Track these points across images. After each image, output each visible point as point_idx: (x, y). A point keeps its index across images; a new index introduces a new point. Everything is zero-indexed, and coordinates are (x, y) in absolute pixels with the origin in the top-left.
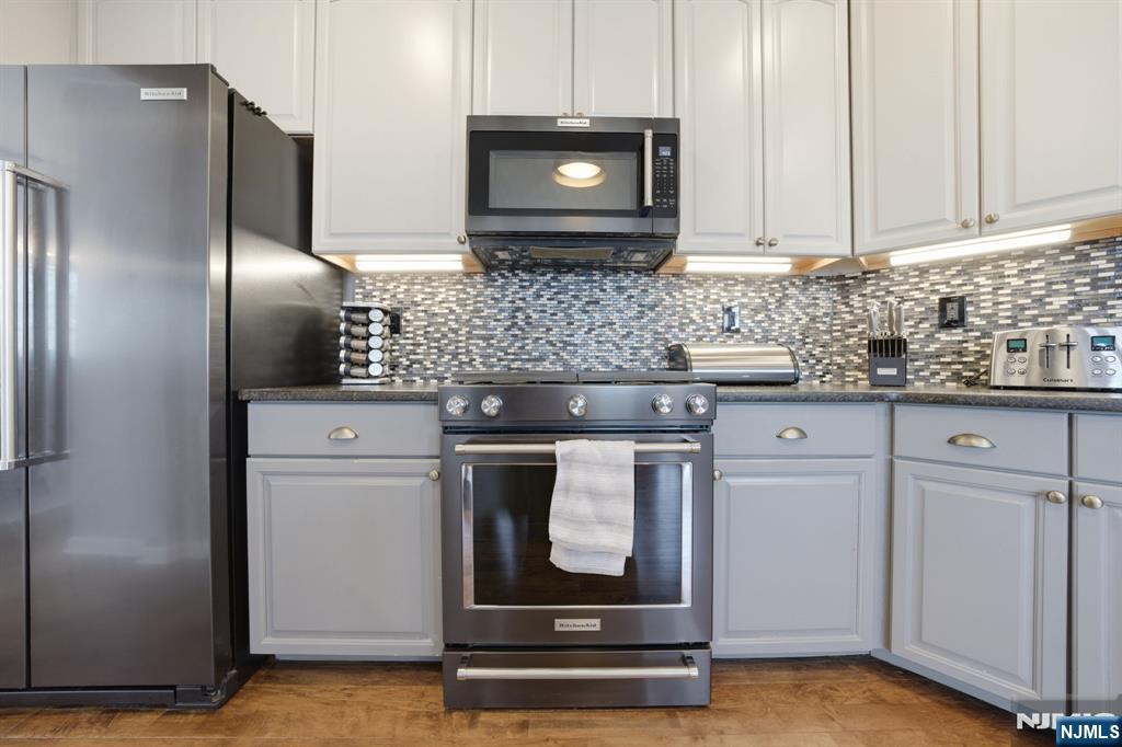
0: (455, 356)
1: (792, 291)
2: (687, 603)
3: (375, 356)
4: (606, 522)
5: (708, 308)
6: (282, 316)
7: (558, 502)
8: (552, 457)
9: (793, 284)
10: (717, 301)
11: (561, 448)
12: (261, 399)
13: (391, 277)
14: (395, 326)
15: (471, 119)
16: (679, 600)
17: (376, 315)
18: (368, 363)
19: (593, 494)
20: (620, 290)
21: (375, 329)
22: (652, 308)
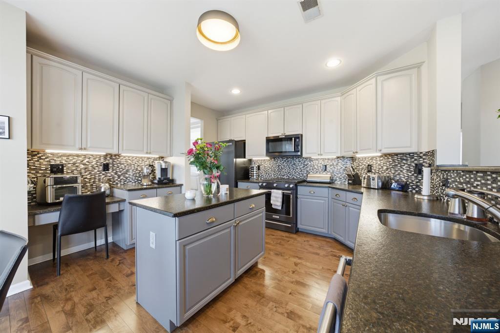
0: (269, 174)
1: (340, 161)
2: (291, 216)
3: (255, 175)
4: (278, 201)
5: (319, 165)
6: (242, 168)
7: (272, 198)
8: (271, 192)
9: (341, 159)
10: (321, 164)
11: (272, 191)
12: (240, 182)
13: (258, 160)
14: (259, 169)
15: (266, 137)
16: (290, 215)
17: (255, 168)
18: (254, 176)
19: (276, 197)
20: (300, 161)
21: (255, 170)
22: (306, 165)
